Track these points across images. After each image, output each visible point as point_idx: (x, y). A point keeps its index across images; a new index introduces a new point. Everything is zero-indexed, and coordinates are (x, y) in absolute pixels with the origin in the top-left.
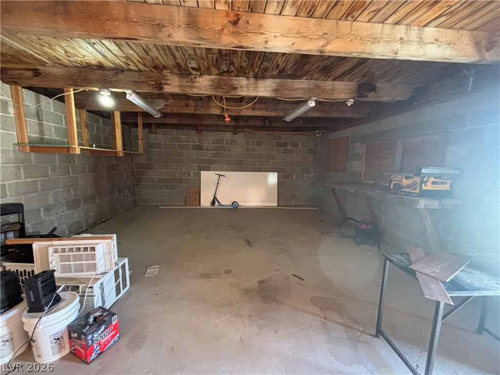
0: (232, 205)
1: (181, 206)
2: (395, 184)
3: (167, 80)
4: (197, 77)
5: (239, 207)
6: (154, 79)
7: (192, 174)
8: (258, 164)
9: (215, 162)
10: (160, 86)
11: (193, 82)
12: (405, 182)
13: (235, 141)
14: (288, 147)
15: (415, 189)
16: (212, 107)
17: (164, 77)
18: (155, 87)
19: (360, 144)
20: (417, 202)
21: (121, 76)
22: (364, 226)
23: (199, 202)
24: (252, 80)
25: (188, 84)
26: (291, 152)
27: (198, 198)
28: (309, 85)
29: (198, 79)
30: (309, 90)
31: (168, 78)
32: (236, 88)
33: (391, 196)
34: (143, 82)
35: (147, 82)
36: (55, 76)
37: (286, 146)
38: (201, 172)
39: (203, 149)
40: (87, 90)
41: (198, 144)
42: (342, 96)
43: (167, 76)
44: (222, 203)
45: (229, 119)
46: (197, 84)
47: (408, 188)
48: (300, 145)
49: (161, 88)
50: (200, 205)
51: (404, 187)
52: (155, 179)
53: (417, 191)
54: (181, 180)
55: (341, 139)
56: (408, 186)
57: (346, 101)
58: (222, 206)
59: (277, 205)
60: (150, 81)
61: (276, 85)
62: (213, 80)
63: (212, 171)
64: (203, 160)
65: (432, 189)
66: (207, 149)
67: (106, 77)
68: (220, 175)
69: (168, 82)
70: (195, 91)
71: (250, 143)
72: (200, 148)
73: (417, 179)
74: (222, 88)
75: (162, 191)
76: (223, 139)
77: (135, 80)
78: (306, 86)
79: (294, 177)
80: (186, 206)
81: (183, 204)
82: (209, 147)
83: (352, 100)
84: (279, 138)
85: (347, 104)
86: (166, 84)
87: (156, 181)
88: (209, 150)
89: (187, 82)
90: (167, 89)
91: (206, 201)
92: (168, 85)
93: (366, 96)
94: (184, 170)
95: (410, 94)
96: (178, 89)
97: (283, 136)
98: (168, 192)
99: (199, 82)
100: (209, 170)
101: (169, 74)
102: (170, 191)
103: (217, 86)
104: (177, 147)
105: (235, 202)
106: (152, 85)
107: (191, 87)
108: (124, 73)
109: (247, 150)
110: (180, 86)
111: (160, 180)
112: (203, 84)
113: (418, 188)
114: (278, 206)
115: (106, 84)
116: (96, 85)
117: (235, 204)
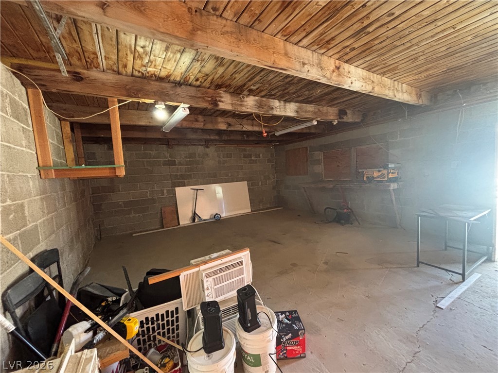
0: (215, 217)
1: (156, 229)
2: (367, 177)
3: (221, 97)
4: (245, 97)
5: (221, 218)
6: (210, 96)
7: (165, 191)
8: (230, 175)
9: (189, 177)
10: (215, 103)
11: (242, 101)
12: (376, 175)
13: (207, 155)
14: (253, 158)
15: (384, 178)
16: (219, 123)
17: (218, 94)
18: (211, 103)
19: (319, 152)
20: (389, 186)
21: (179, 90)
22: (345, 211)
23: (177, 221)
24: (282, 103)
25: (238, 102)
26: (255, 162)
27: (176, 217)
28: (315, 108)
29: (246, 99)
30: (315, 113)
31: (222, 95)
32: (273, 108)
33: (368, 185)
34: (200, 97)
35: (203, 98)
36: (103, 84)
37: (251, 157)
38: (177, 189)
39: (176, 165)
40: (141, 102)
41: (170, 159)
42: (332, 118)
43: (221, 93)
44: (203, 218)
45: (266, 134)
46: (245, 104)
47: (378, 178)
48: (261, 155)
49: (217, 105)
50: (179, 224)
51: (375, 178)
52: (120, 203)
53: (386, 179)
54: (153, 200)
55: (299, 149)
56: (378, 177)
57: (332, 121)
58: (204, 220)
59: (250, 211)
60: (207, 97)
61: (296, 107)
62: (256, 101)
63: (187, 186)
64: (176, 175)
65: (392, 177)
66: (180, 164)
67: (163, 89)
68: (197, 190)
69: (222, 99)
70: (244, 109)
71: (221, 156)
72: (172, 163)
73: (385, 172)
74: (263, 108)
75: (131, 216)
76: (195, 153)
77: (193, 95)
78: (313, 110)
79: (260, 184)
80: (163, 228)
81: (158, 227)
82: (182, 162)
83: (336, 121)
84: (245, 150)
85: (333, 124)
86: (220, 101)
87: (123, 205)
88: (182, 165)
89: (237, 101)
90: (222, 106)
91: (185, 220)
92: (222, 102)
93: (343, 118)
94: (156, 189)
95: (361, 118)
96: (230, 106)
97: (248, 148)
98: (139, 216)
99: (246, 102)
100: (184, 186)
101: (222, 92)
102: (141, 215)
103: (260, 105)
104: (145, 165)
105: (217, 214)
106: (209, 101)
107: (241, 105)
108: (183, 86)
109: (219, 162)
110: (232, 104)
111: (127, 204)
112: (250, 104)
113: (386, 177)
114: (252, 211)
115: (162, 96)
116: (152, 97)
117: (218, 217)
